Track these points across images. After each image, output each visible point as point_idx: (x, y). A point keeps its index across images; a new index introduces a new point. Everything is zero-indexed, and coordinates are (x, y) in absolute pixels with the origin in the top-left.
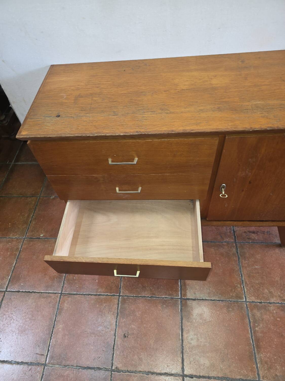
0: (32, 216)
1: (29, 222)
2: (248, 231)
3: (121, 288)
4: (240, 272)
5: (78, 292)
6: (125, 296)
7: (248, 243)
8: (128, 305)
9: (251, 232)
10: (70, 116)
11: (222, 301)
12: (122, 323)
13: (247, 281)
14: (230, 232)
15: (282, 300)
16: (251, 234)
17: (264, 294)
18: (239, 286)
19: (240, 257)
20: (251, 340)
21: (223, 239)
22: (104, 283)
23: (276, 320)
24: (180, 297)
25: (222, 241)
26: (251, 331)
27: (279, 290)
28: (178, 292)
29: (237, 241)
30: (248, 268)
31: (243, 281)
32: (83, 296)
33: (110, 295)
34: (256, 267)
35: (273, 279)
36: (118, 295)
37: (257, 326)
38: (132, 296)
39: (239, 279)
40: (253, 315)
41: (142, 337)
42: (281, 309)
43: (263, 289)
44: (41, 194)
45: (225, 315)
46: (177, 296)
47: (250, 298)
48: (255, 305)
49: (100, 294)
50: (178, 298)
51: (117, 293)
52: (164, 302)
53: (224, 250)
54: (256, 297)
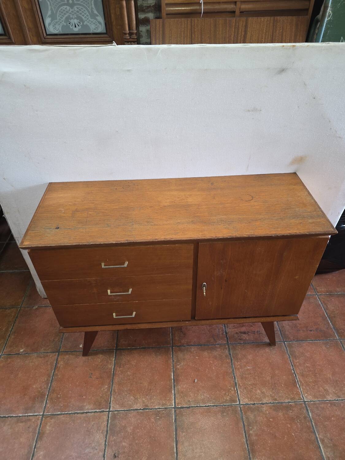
0: (10, 329)
1: (7, 337)
2: (240, 332)
3: (111, 402)
4: (233, 374)
5: (63, 412)
6: (116, 411)
7: (240, 344)
8: (119, 420)
9: (242, 332)
10: (69, 227)
11: (216, 406)
12: (112, 441)
13: (240, 384)
14: (222, 334)
15: (274, 399)
16: (242, 334)
17: (256, 395)
18: (232, 389)
19: (232, 358)
20: (246, 445)
21: (216, 341)
22: (93, 398)
23: (270, 420)
24: (174, 406)
25: (215, 344)
26: (246, 435)
28: (172, 400)
29: (229, 343)
30: (240, 370)
31: (236, 383)
32: (68, 416)
33: (99, 412)
34: (248, 368)
35: (264, 379)
36: (107, 410)
37: (251, 429)
38: (123, 411)
39: (232, 382)
40: (247, 418)
41: (134, 454)
42: (273, 409)
43: (256, 390)
44: (22, 305)
45: (220, 421)
46: (170, 406)
47: (244, 401)
48: (248, 407)
49: (88, 411)
50: (171, 408)
51: (107, 409)
52: (157, 413)
53: (217, 353)
54: (249, 399)
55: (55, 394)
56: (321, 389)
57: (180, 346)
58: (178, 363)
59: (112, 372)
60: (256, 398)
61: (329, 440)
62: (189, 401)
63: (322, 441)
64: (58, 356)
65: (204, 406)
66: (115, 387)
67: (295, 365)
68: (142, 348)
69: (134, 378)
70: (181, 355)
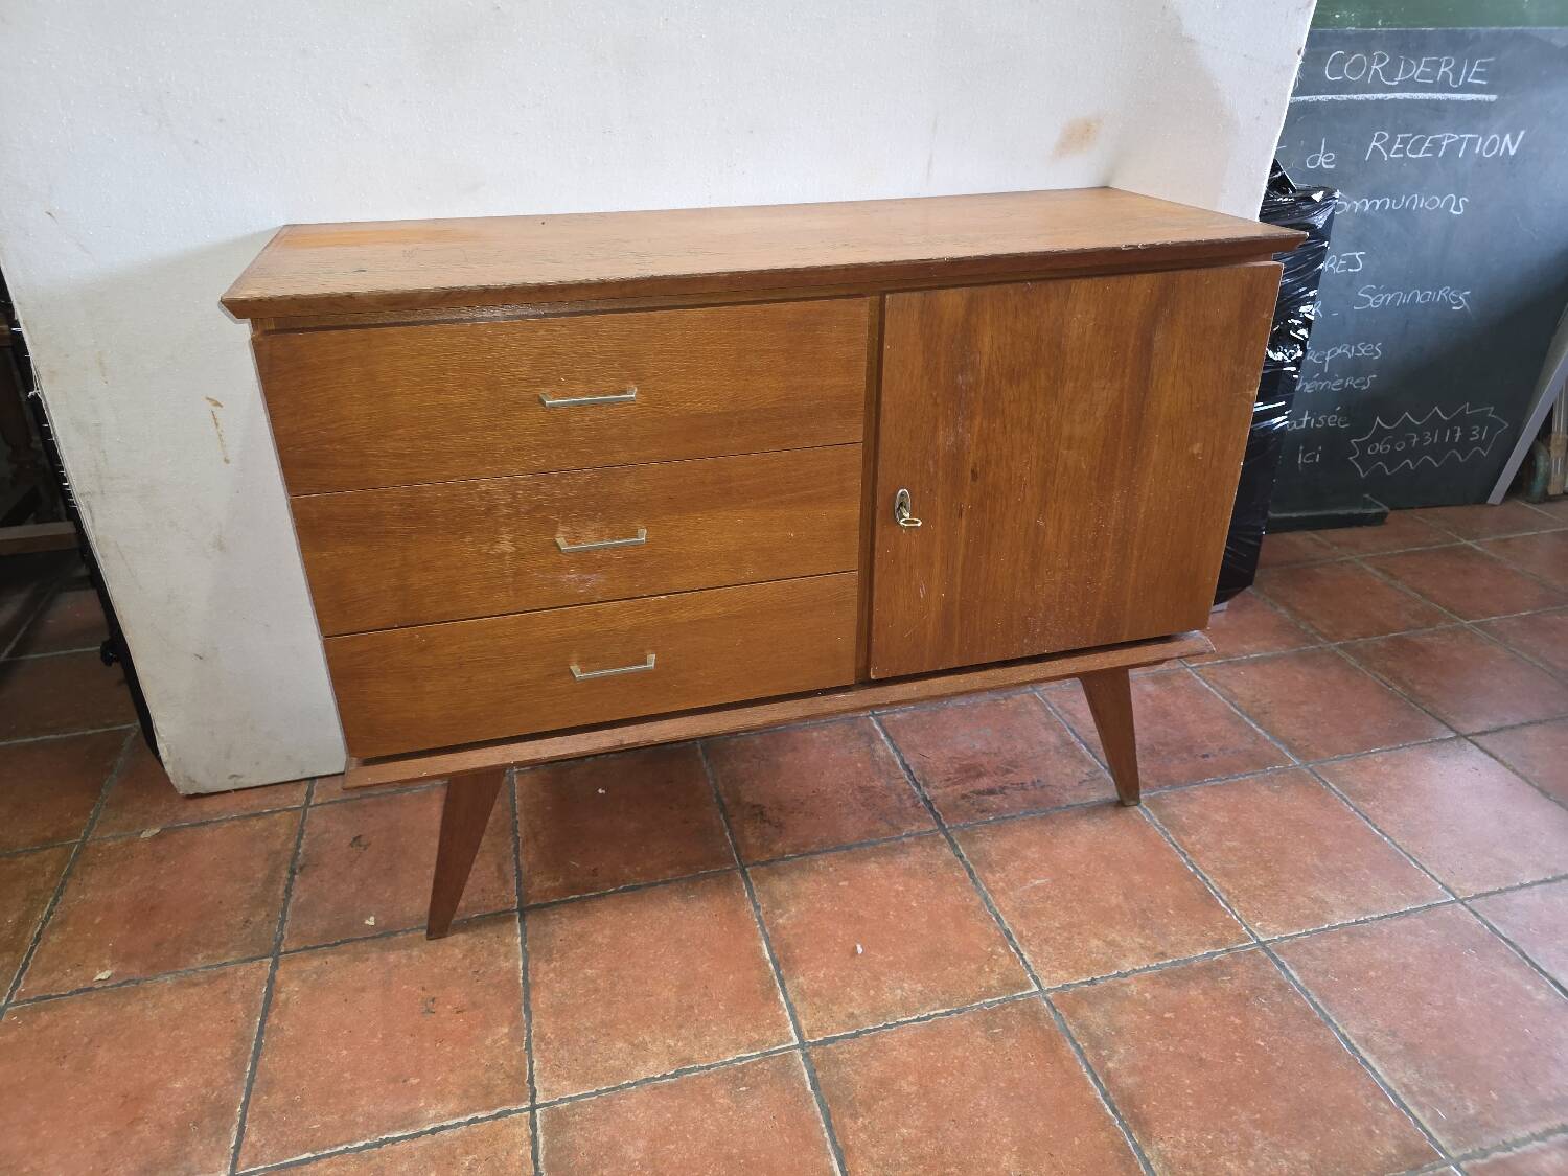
1: (29, 942)
2: (973, 792)
3: (536, 1078)
4: (990, 908)
5: (325, 1149)
6: (562, 1100)
7: (986, 823)
8: (582, 1129)
9: (983, 791)
11: (959, 1012)
13: (1022, 932)
14: (915, 805)
15: (1156, 956)
16: (985, 797)
17: (1091, 953)
18: (1001, 951)
19: (972, 866)
20: (1107, 1106)
21: (899, 829)
22: (452, 1078)
23: (1163, 1019)
24: (796, 1042)
25: (896, 836)
26: (1095, 1079)
27: (1136, 930)
28: (785, 1025)
29: (947, 826)
30: (1011, 893)
31: (1007, 933)
32: (351, 1157)
33: (487, 1119)
34: (1037, 882)
35: (1102, 904)
36: (524, 1107)
37: (1110, 1057)
38: (593, 1094)
39: (992, 931)
40: (1083, 1027)
42: (1163, 982)
43: (1085, 941)
44: (87, 833)
45: (987, 1054)
46: (782, 1043)
47: (1054, 978)
48: (1075, 994)
49: (437, 1125)
50: (788, 1048)
51: (521, 1100)
52: (737, 1076)
53: (911, 859)
54: (1071, 970)
55: (280, 1095)
56: (1300, 899)
57: (772, 861)
58: (777, 912)
59: (521, 981)
60: (1096, 963)
61: (1387, 1035)
62: (851, 1015)
63: (1367, 1042)
64: (275, 965)
65: (914, 1021)
66: (543, 1024)
67: (1190, 852)
68: (623, 890)
69: (613, 985)
70: (781, 887)
